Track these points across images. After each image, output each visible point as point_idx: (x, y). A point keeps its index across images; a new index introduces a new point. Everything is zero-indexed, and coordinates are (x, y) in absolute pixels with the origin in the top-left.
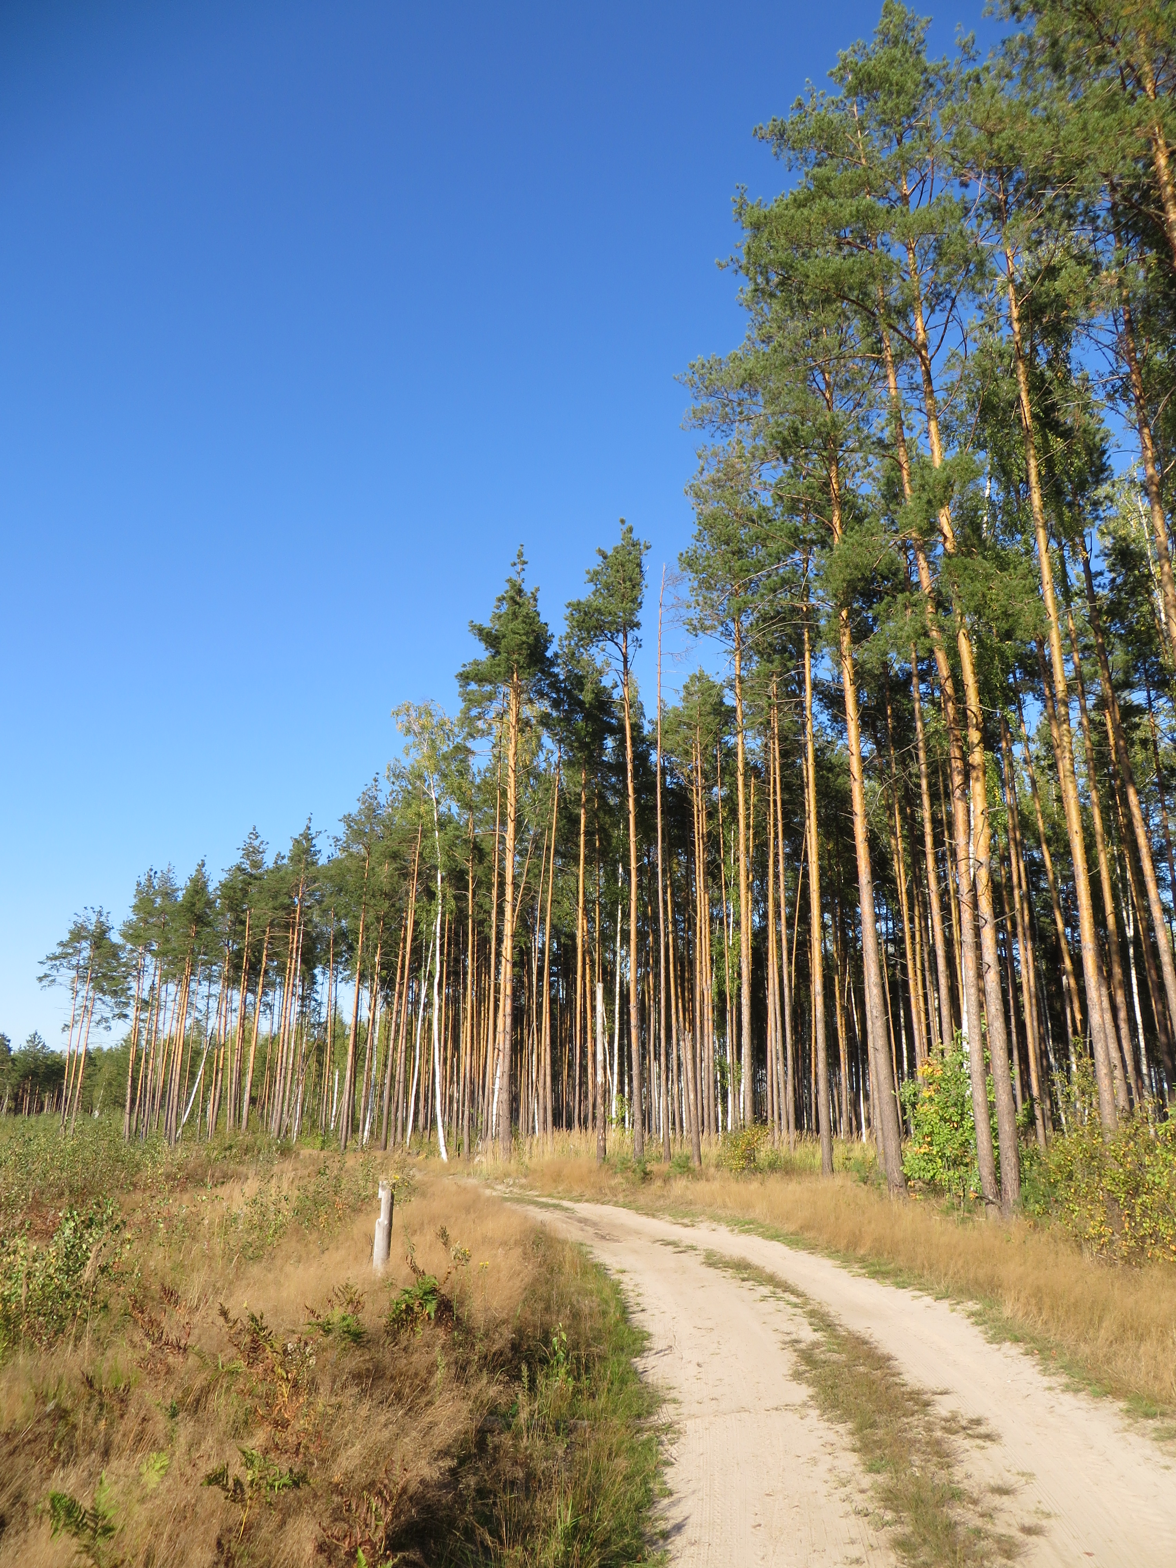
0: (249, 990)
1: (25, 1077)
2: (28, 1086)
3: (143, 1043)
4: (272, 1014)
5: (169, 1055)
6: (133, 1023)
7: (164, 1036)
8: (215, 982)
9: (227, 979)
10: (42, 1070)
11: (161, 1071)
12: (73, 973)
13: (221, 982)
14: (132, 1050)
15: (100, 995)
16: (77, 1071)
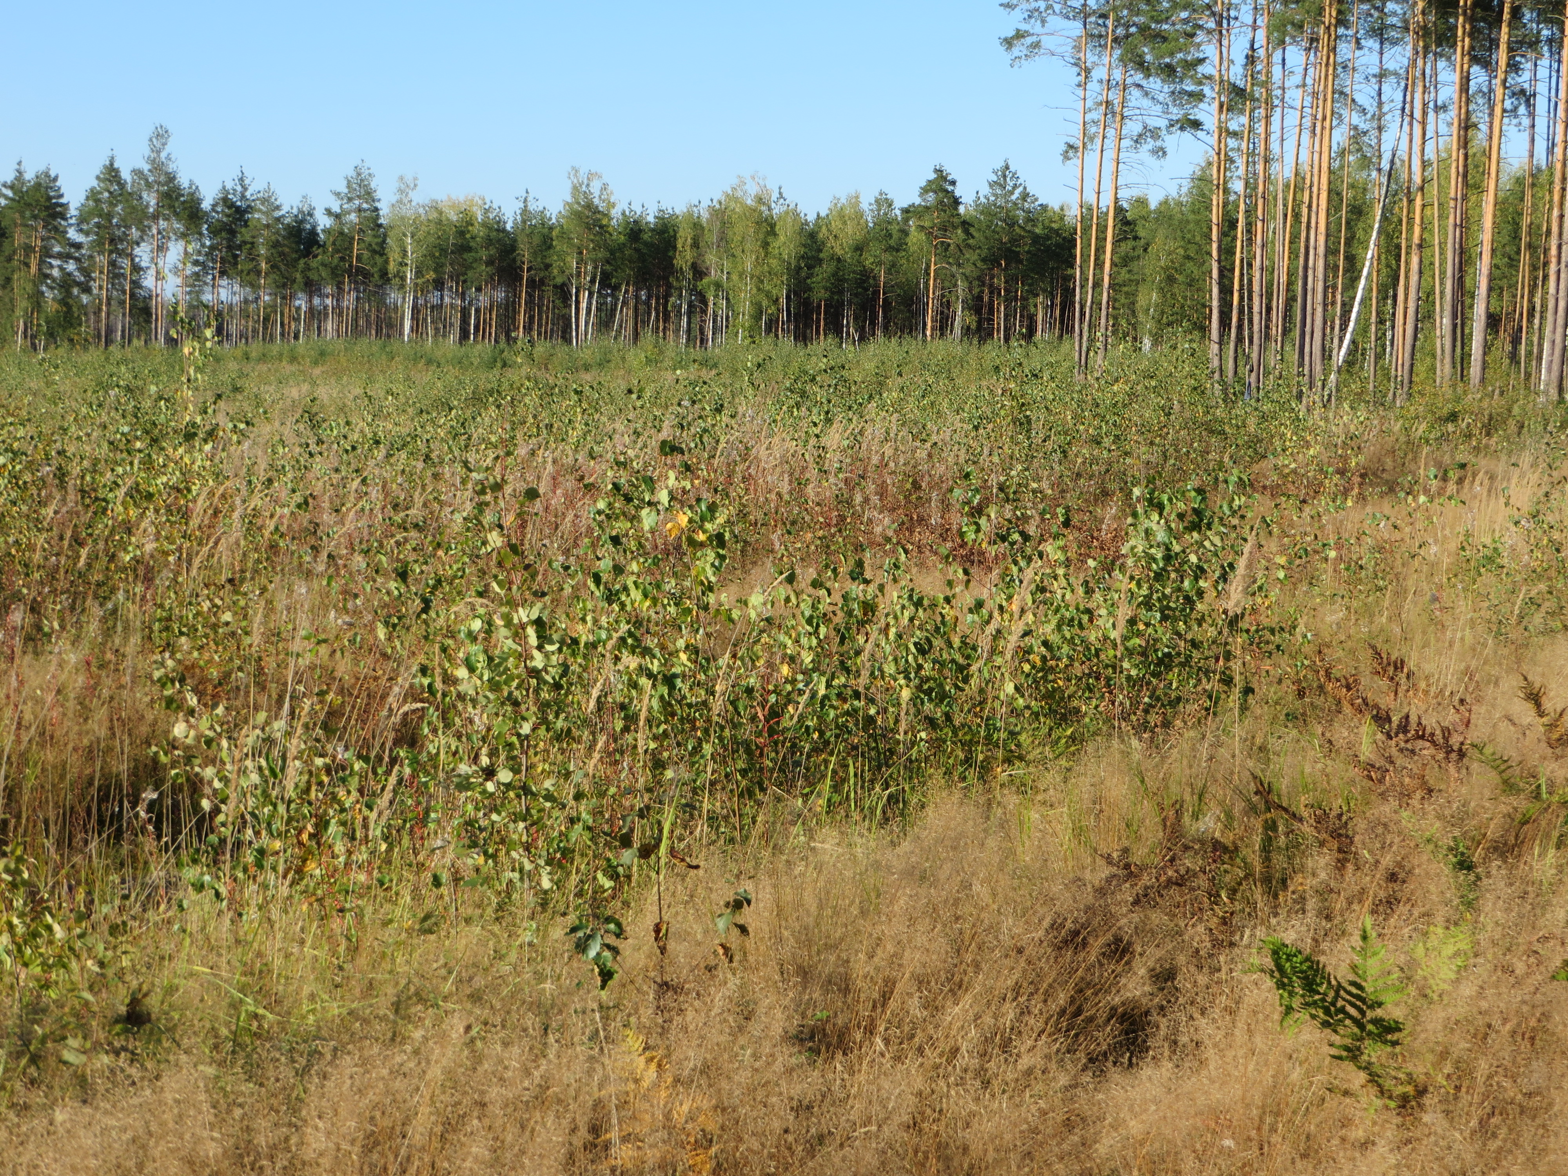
0: (1475, 60)
1: (992, 261)
2: (1000, 282)
3: (1238, 186)
4: (1532, 115)
5: (1297, 216)
6: (1213, 140)
7: (1284, 171)
8: (1395, 42)
9: (1424, 32)
10: (1025, 247)
11: (1282, 249)
12: (1076, 28)
13: (1410, 38)
14: (1216, 200)
15: (1138, 77)
16: (1100, 250)
